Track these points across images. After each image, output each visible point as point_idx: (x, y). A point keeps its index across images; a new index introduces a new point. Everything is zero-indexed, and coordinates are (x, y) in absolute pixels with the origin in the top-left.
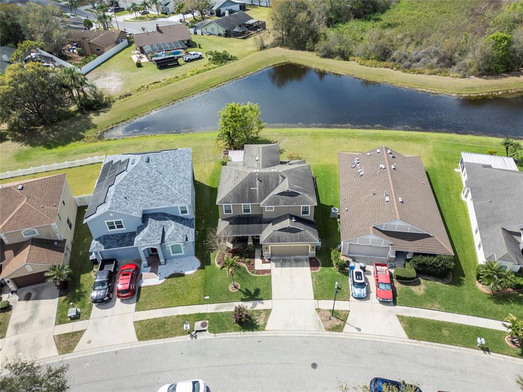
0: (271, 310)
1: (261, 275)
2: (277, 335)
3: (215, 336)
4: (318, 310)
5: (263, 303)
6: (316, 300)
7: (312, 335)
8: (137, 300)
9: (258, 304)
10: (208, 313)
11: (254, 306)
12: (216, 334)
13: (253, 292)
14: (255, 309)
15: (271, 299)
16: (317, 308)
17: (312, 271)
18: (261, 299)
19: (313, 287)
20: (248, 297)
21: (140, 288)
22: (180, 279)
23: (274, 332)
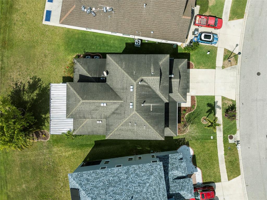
0: (222, 96)
1: (196, 103)
2: (239, 93)
3: (238, 130)
4: (223, 67)
5: (217, 102)
6: (216, 68)
7: (239, 73)
8: (213, 182)
9: (217, 104)
10: (224, 135)
11: (219, 107)
12: (237, 129)
13: (209, 108)
14: (221, 106)
15: (214, 96)
16: (222, 68)
17: (194, 68)
18: (214, 102)
19: (207, 68)
20: (213, 111)
21: (204, 183)
22: (197, 157)
23: (237, 95)
